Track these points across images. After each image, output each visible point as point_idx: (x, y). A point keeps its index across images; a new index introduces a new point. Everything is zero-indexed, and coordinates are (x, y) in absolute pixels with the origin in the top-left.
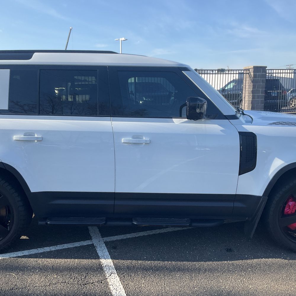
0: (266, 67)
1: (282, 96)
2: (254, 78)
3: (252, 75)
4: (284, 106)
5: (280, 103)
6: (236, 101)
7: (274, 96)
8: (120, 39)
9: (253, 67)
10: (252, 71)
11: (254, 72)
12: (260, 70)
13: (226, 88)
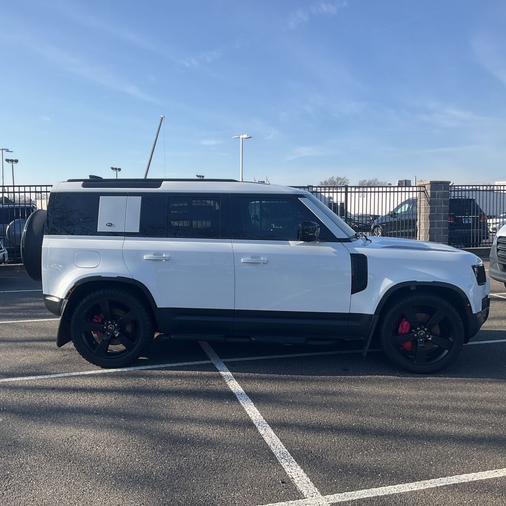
0: (450, 182)
1: (480, 225)
2: (431, 198)
3: (429, 194)
4: (484, 239)
5: (473, 234)
6: (411, 230)
7: (467, 224)
8: (241, 137)
9: (429, 183)
10: (428, 187)
11: (431, 190)
12: (439, 187)
13: (399, 211)
